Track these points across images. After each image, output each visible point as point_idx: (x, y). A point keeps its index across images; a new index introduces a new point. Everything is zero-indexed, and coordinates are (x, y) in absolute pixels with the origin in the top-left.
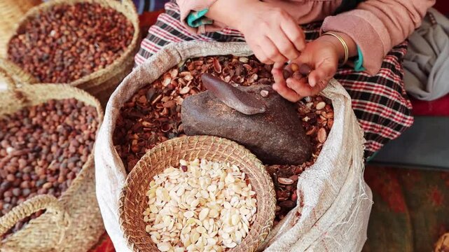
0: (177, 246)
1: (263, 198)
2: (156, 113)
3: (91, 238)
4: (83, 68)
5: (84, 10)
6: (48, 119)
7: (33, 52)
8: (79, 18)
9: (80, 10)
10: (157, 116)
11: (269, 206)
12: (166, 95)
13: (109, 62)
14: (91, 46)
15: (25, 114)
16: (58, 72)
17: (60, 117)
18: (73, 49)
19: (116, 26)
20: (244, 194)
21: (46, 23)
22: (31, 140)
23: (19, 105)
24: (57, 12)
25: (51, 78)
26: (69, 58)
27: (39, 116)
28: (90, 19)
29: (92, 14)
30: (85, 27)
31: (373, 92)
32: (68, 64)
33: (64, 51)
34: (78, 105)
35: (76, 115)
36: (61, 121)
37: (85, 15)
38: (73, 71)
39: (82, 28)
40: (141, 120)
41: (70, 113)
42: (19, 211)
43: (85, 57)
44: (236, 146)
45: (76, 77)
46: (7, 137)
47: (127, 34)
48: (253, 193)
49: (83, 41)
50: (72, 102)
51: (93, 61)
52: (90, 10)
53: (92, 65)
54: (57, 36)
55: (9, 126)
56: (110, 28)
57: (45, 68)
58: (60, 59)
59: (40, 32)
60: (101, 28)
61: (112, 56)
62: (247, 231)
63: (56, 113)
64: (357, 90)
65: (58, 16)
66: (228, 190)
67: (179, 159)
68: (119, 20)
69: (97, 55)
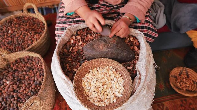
0: (101, 102)
1: (125, 76)
2: (72, 55)
3: (51, 107)
4: (28, 43)
5: (20, 20)
6: (19, 66)
7: (4, 41)
8: (19, 23)
9: (18, 20)
10: (73, 56)
11: (129, 78)
12: (74, 47)
13: (38, 38)
14: (28, 33)
15: (9, 67)
16: (18, 47)
17: (24, 64)
18: (21, 36)
19: (35, 24)
20: (117, 76)
21: (5, 28)
22: (15, 76)
23: (5, 63)
24: (9, 22)
25: (15, 50)
26: (21, 40)
27: (15, 66)
28: (24, 23)
29: (24, 20)
30: (23, 26)
31: (145, 26)
32: (21, 42)
33: (17, 38)
34: (31, 58)
35: (31, 62)
36: (25, 66)
37: (21, 21)
38: (24, 45)
39: (22, 27)
40: (67, 58)
41: (28, 62)
42: (26, 106)
43: (27, 38)
44: (109, 60)
45: (26, 47)
46: (4, 78)
47: (41, 26)
48: (120, 75)
49: (25, 32)
50: (28, 57)
51: (31, 39)
52: (22, 19)
53: (31, 41)
54: (12, 32)
55: (3, 73)
56: (33, 25)
57: (11, 46)
58: (17, 41)
59: (4, 32)
60: (30, 26)
61: (38, 36)
62: (124, 89)
63: (22, 63)
64: (139, 26)
65: (9, 24)
66: (111, 76)
67: (89, 70)
68: (36, 21)
69: (32, 37)
